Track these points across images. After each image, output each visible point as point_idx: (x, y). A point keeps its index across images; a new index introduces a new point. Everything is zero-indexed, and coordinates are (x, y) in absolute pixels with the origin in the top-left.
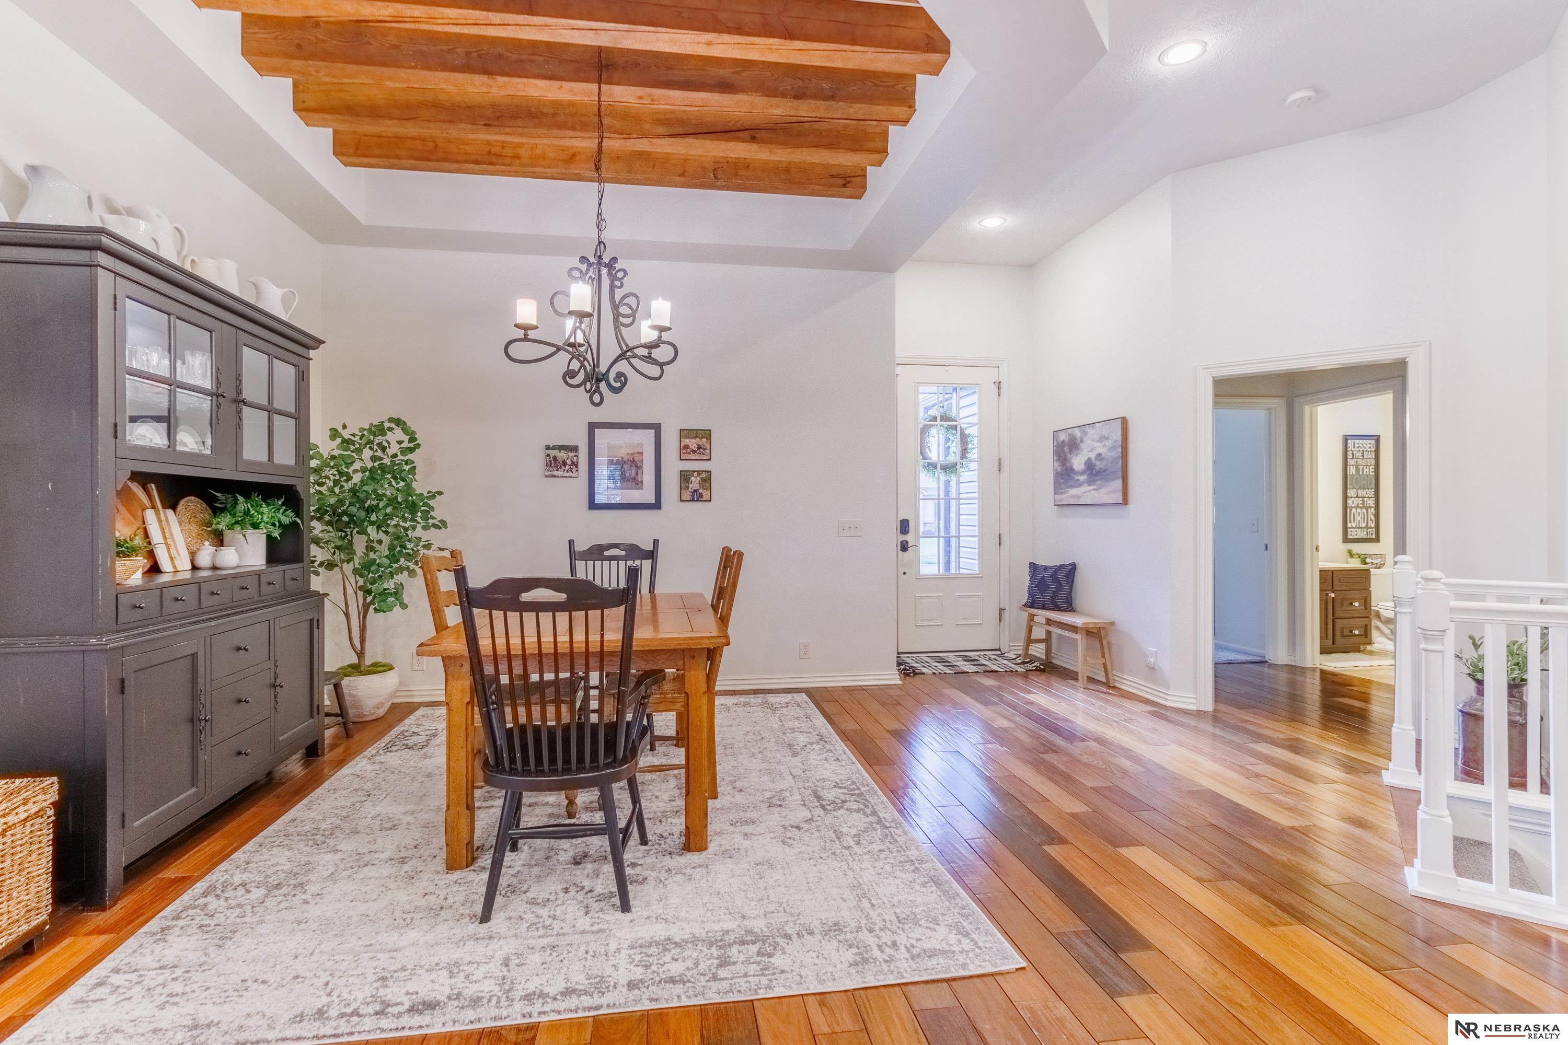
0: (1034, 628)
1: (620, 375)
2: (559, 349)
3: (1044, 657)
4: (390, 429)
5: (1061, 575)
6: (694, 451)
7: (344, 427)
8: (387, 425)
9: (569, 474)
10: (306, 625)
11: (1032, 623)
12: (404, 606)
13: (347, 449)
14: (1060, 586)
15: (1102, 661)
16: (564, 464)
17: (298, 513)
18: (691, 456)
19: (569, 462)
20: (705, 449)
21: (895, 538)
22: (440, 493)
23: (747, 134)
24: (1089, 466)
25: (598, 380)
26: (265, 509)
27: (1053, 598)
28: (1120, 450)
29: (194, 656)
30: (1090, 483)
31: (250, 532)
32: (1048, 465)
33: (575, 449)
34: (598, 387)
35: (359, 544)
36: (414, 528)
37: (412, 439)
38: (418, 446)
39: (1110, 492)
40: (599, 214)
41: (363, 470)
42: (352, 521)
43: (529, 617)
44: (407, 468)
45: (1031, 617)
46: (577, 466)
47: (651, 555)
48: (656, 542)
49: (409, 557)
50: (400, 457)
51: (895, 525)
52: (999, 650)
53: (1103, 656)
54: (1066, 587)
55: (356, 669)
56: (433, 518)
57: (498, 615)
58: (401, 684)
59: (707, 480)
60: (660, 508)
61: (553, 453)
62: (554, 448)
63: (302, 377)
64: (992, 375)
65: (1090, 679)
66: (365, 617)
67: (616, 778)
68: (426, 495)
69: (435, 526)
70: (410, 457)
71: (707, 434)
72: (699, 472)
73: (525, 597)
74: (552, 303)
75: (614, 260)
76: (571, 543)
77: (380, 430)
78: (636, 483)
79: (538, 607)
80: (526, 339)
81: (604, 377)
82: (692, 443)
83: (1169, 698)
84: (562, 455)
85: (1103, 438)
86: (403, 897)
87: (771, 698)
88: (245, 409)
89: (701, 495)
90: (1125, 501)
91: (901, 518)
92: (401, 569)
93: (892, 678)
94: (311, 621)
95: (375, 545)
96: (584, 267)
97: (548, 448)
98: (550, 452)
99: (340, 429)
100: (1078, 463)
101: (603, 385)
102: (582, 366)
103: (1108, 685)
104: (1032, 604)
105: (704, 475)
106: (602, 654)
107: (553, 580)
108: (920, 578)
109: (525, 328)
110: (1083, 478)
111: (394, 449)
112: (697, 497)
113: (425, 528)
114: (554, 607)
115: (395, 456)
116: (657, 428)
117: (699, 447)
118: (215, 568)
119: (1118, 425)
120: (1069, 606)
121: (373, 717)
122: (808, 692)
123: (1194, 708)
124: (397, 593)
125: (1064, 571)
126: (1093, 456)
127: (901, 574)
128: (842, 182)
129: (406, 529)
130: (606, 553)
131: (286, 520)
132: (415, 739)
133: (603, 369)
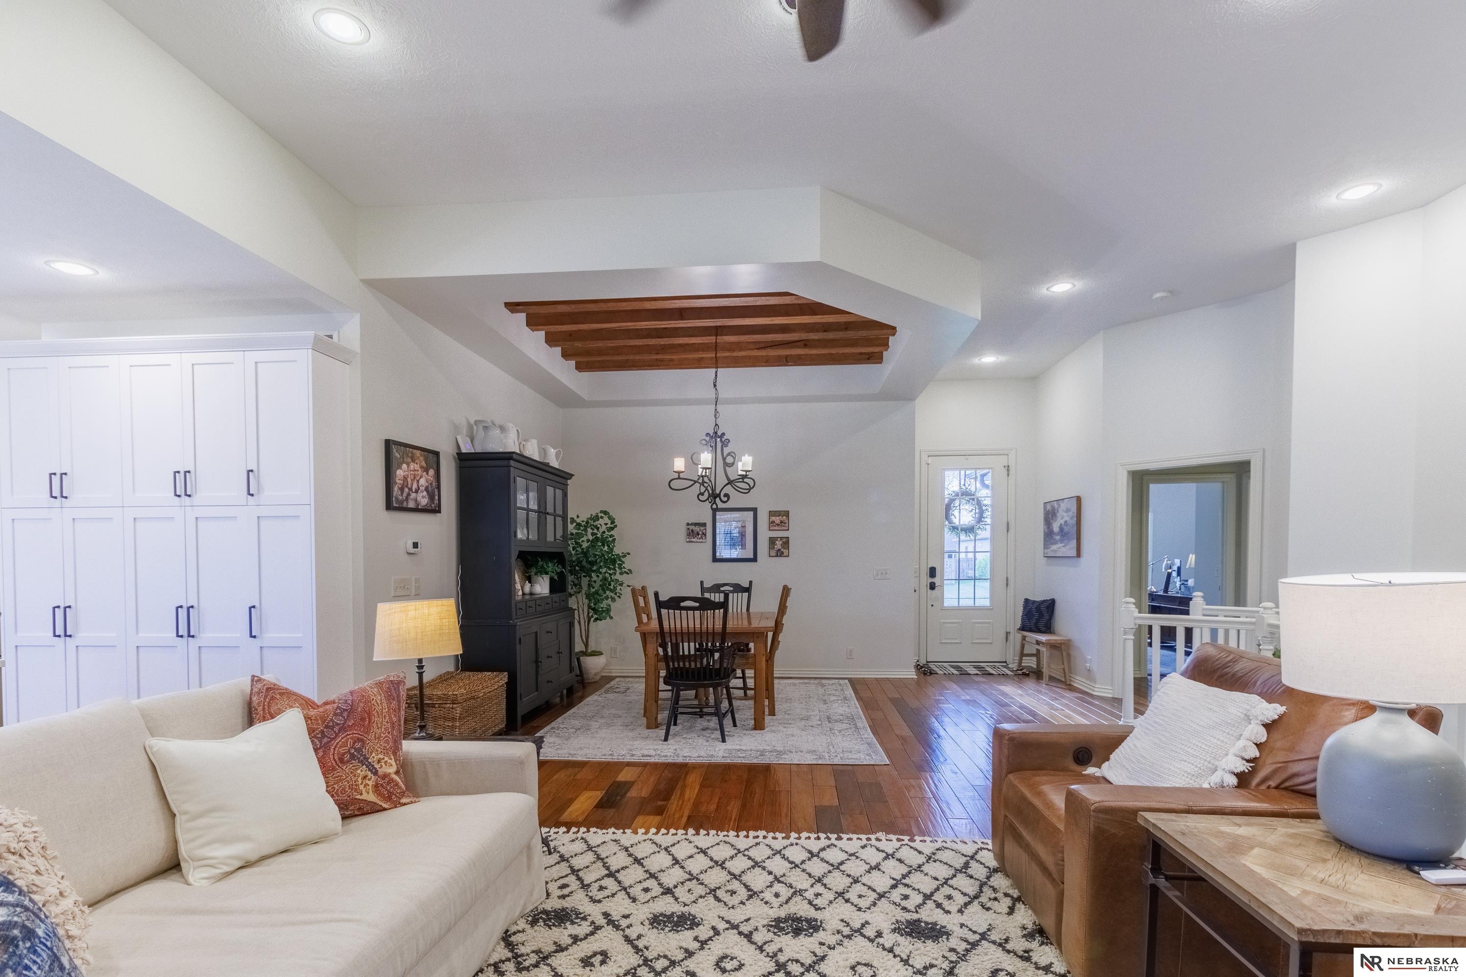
0: (1026, 646)
1: (726, 495)
2: (695, 482)
3: (1035, 666)
4: (602, 517)
5: (1043, 608)
6: (778, 525)
7: (578, 517)
8: (600, 515)
9: (701, 540)
10: (568, 624)
11: (1024, 642)
12: (611, 618)
13: (579, 529)
14: (1041, 615)
15: (1062, 667)
16: (698, 534)
17: (564, 567)
18: (776, 528)
19: (700, 533)
20: (785, 523)
21: (926, 580)
22: (629, 554)
23: (801, 343)
24: (1061, 529)
25: (715, 498)
26: (550, 565)
27: (1036, 624)
28: (1075, 519)
29: (536, 633)
30: (1062, 541)
31: (544, 576)
32: (1041, 528)
33: (704, 525)
34: (715, 501)
35: (585, 581)
36: (615, 574)
37: (613, 522)
38: (616, 526)
39: (1069, 549)
40: (716, 410)
41: (588, 541)
42: (582, 568)
43: (684, 612)
44: (611, 539)
45: (1024, 638)
46: (705, 535)
47: (748, 590)
48: (751, 582)
49: (611, 591)
50: (607, 533)
51: (925, 571)
52: (1006, 662)
53: (1063, 664)
54: (1046, 616)
55: (585, 654)
56: (624, 568)
57: (671, 611)
58: (606, 665)
59: (786, 542)
60: (756, 561)
61: (691, 527)
62: (692, 524)
63: (565, 495)
64: (1003, 461)
65: (1051, 678)
66: (588, 624)
67: (719, 685)
68: (621, 555)
69: (626, 573)
70: (612, 533)
71: (787, 514)
72: (781, 538)
73: (682, 604)
74: (692, 459)
75: (723, 434)
76: (702, 583)
77: (596, 518)
78: (743, 546)
79: (687, 609)
80: (679, 478)
81: (719, 495)
82: (777, 519)
83: (1096, 689)
84: (697, 529)
85: (1068, 510)
86: (631, 734)
87: (824, 681)
88: (548, 516)
89: (783, 553)
90: (1079, 555)
91: (930, 566)
92: (607, 598)
93: (912, 674)
94: (570, 623)
95: (593, 583)
96: (708, 439)
97: (688, 524)
98: (690, 527)
99: (575, 518)
100: (1056, 528)
101: (718, 500)
102: (707, 489)
103: (1064, 683)
104: (1023, 628)
105: (784, 540)
106: (714, 633)
107: (694, 597)
108: (944, 609)
109: (679, 473)
110: (1058, 538)
111: (604, 528)
112: (780, 554)
113: (621, 574)
114: (693, 609)
115: (604, 532)
116: (755, 510)
117: (782, 522)
118: (531, 594)
119: (1074, 501)
120: (1048, 629)
121: (593, 681)
122: (851, 680)
123: (1110, 696)
124: (608, 610)
125: (1046, 604)
126: (1062, 522)
127: (930, 604)
128: (867, 357)
129: (611, 575)
130: (721, 589)
131: (559, 571)
132: (618, 690)
133: (718, 492)
